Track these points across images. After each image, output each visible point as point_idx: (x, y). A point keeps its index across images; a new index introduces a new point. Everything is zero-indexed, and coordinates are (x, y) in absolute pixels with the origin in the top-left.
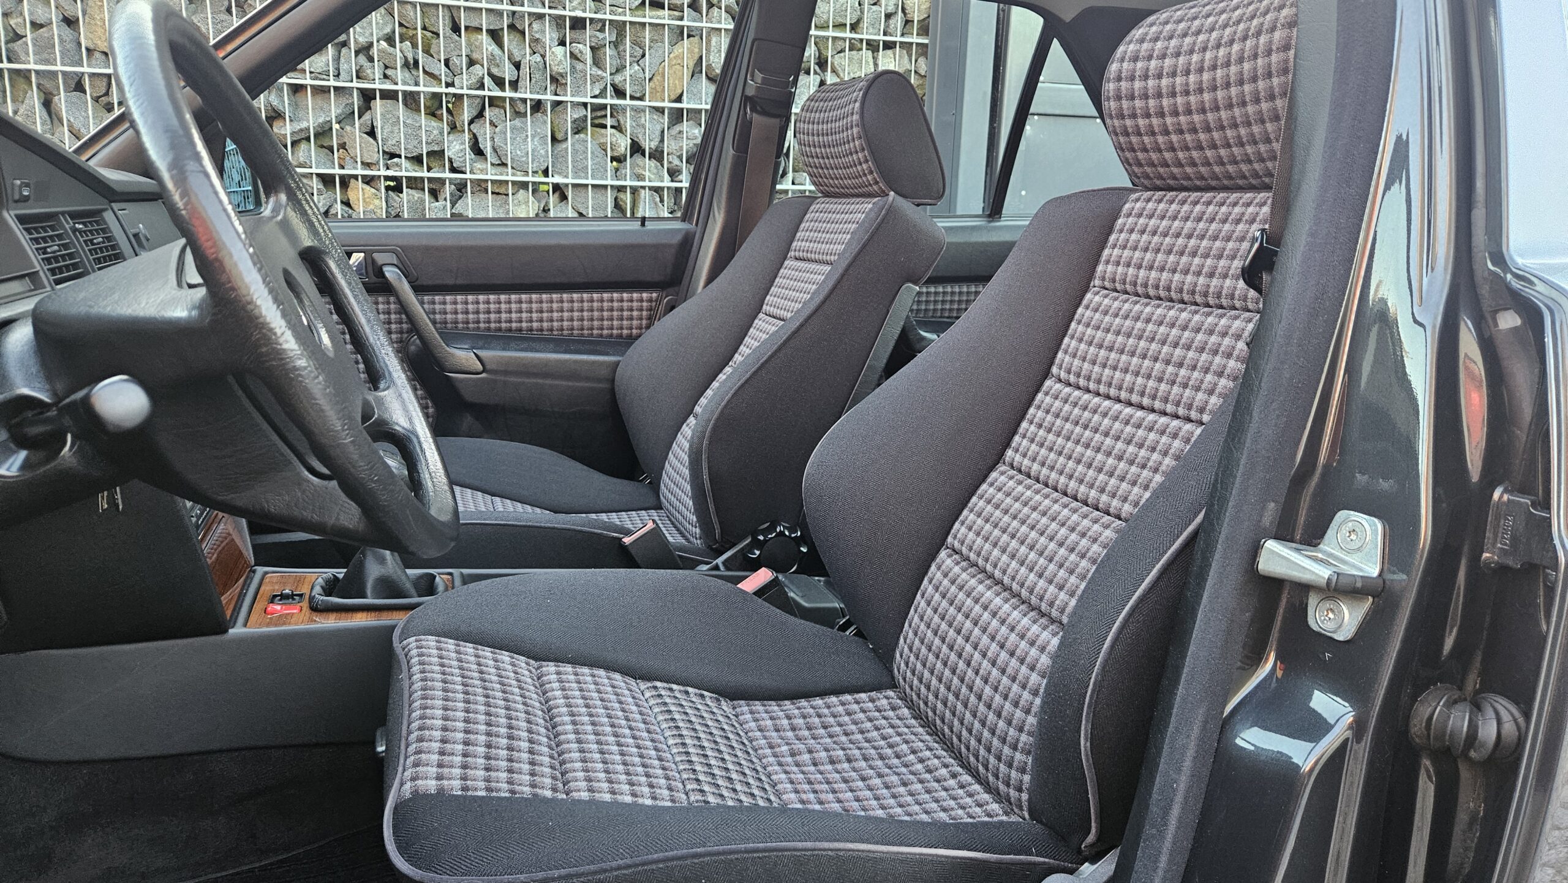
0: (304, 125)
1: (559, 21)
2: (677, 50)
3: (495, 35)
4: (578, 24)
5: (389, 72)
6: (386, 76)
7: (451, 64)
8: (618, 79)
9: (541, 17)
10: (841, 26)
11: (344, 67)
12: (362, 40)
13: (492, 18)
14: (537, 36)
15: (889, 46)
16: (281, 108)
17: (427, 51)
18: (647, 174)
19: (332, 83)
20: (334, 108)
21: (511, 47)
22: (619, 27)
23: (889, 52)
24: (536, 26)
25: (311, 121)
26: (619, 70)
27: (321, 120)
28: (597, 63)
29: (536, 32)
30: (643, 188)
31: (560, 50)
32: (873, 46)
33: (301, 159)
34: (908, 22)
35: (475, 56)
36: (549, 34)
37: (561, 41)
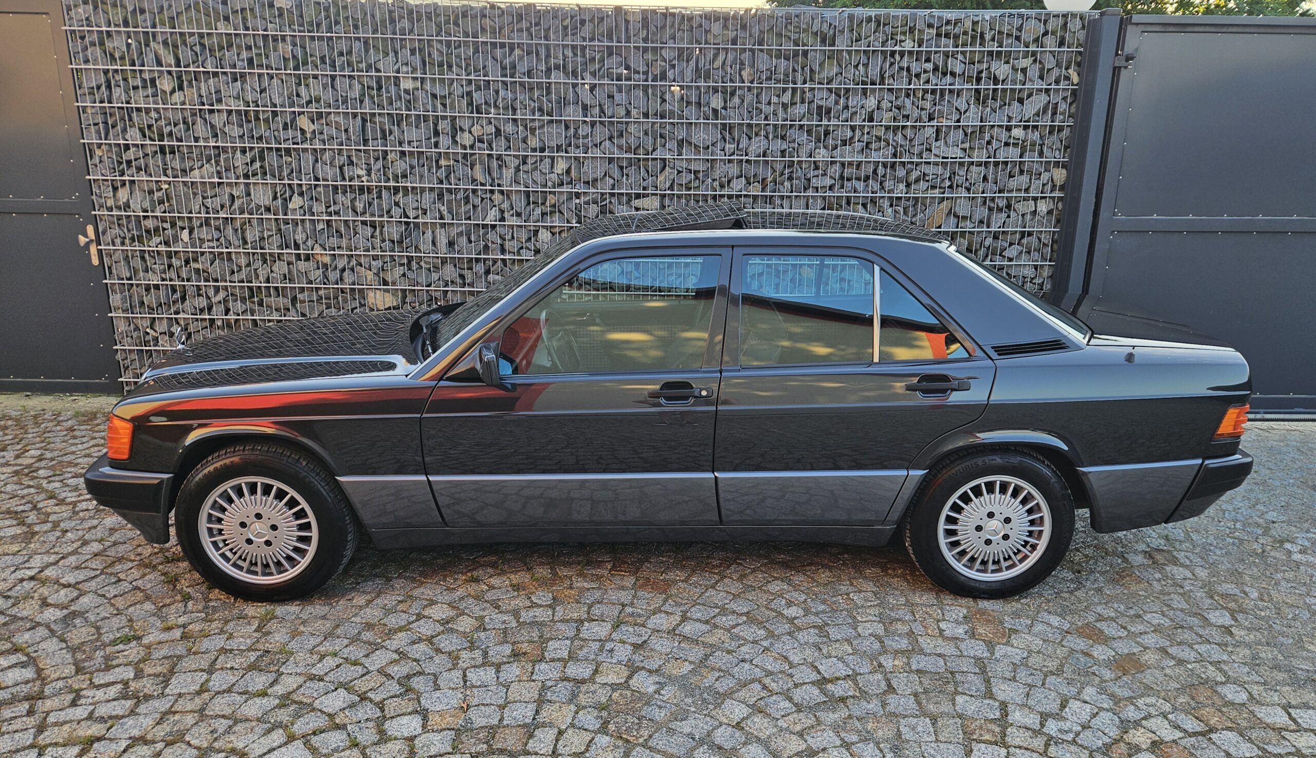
1: (891, 198)
2: (941, 206)
3: (864, 206)
4: (899, 199)
8: (914, 220)
9: (883, 197)
10: (1019, 190)
15: (1042, 198)
22: (916, 199)
23: (1044, 201)
26: (915, 215)
28: (905, 213)
31: (890, 210)
32: (1035, 199)
34: (1054, 186)
36: (886, 204)
37: (891, 206)
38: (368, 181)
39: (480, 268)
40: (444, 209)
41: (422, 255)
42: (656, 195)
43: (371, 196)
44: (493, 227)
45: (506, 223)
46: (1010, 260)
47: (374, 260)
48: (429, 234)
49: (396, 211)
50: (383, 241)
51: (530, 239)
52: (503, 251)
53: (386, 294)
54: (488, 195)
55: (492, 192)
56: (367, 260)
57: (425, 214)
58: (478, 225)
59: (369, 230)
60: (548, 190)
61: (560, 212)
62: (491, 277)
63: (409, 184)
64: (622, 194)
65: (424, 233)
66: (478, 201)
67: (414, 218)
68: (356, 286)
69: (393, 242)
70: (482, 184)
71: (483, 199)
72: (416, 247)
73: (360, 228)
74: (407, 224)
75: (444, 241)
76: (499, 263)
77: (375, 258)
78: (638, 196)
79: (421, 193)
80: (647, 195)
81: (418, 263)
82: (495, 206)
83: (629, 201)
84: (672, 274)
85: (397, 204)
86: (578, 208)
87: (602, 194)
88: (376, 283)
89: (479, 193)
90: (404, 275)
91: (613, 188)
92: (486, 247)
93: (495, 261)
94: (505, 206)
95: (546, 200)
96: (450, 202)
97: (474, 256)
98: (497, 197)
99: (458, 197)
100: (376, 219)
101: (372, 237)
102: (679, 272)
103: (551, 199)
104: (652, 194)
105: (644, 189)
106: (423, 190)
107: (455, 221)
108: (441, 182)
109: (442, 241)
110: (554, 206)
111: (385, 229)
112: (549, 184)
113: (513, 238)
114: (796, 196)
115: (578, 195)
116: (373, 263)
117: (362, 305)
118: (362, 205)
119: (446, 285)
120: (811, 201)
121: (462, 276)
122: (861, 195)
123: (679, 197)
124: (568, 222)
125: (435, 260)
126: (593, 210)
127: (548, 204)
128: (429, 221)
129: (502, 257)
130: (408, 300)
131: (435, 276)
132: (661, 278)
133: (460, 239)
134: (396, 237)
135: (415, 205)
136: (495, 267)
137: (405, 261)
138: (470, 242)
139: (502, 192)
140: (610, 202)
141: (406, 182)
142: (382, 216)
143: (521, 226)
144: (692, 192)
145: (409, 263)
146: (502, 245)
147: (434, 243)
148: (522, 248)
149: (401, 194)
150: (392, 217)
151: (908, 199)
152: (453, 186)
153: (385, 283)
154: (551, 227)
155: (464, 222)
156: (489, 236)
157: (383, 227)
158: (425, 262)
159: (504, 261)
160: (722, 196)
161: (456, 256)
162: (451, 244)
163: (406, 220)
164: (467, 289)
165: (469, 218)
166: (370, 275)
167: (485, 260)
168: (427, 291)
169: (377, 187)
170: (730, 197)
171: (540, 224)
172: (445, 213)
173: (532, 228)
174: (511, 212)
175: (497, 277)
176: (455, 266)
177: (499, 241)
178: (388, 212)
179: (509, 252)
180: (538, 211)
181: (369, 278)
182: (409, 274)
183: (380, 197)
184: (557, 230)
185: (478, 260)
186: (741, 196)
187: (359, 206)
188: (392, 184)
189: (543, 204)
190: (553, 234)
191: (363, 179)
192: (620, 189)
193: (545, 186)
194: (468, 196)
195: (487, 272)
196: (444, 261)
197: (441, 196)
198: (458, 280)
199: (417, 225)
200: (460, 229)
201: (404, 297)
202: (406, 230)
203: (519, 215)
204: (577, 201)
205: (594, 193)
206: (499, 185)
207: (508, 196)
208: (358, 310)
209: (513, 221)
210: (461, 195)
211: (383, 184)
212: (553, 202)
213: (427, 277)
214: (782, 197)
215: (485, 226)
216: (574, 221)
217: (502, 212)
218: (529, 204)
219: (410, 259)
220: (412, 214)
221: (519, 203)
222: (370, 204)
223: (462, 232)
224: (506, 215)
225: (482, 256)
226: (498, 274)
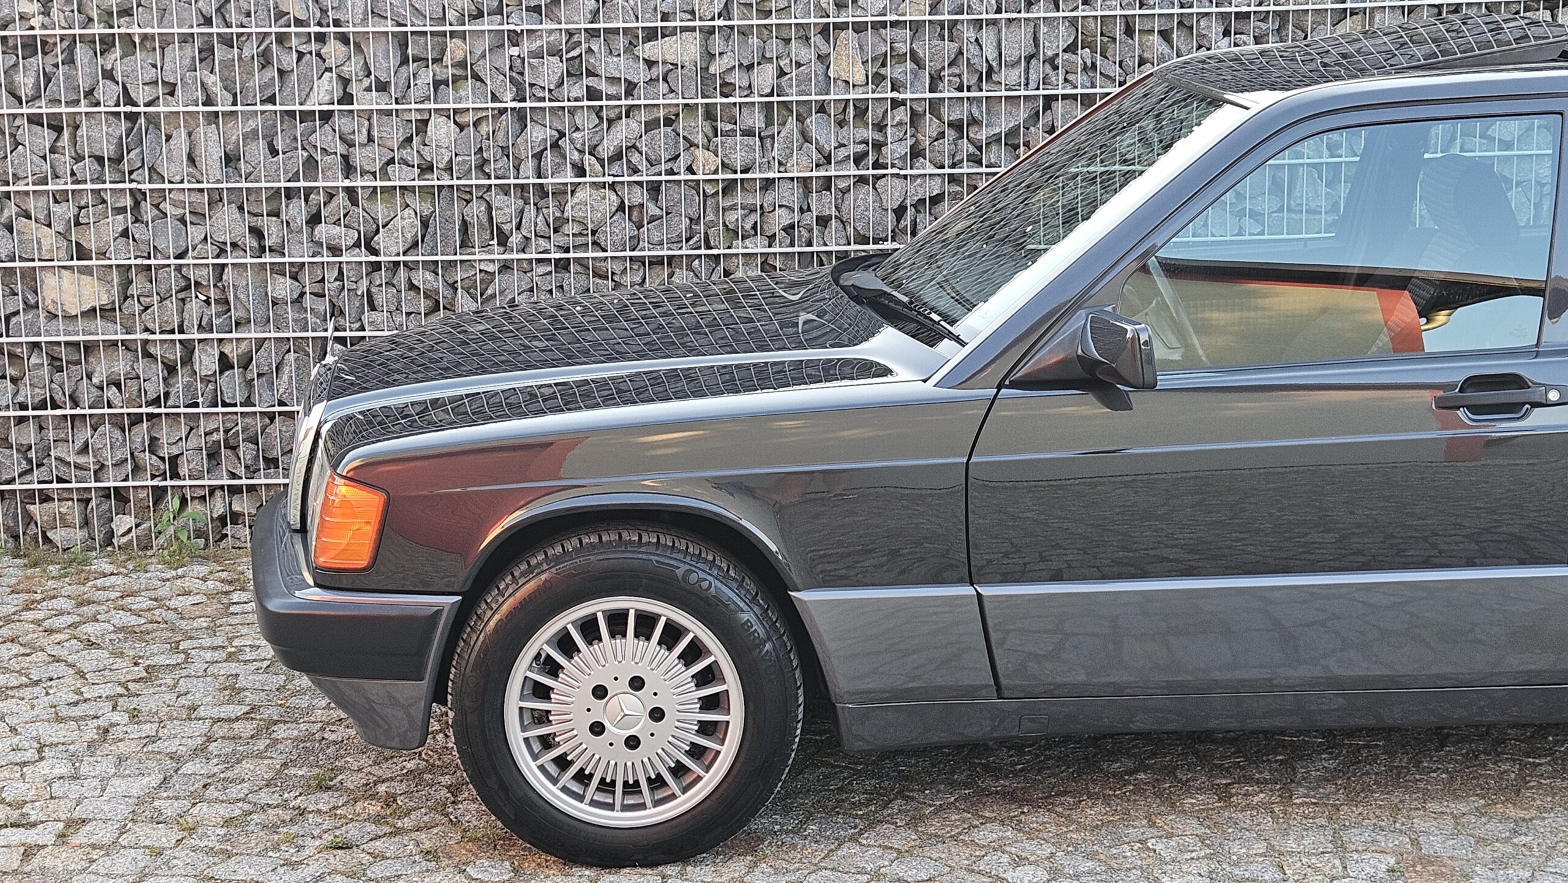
0: (997, 130)
1: (1225, 16)
3: (1165, 35)
4: (1243, 16)
5: (1070, 77)
6: (1066, 80)
7: (1124, 64)
9: (1208, 15)
11: (1033, 77)
12: (1050, 53)
13: (1163, 20)
14: (1204, 32)
16: (980, 118)
17: (1104, 55)
18: (1306, 151)
19: (1023, 93)
20: (1023, 114)
21: (1179, 43)
22: (1283, 16)
24: (1203, 23)
25: (1003, 126)
27: (1011, 125)
29: (1203, 29)
30: (1302, 165)
33: (993, 160)
35: (1146, 55)
36: (1215, 29)
37: (1226, 33)
38: (44, 27)
39: (298, 212)
40: (214, 81)
41: (167, 186)
42: (693, 29)
43: (50, 60)
44: (326, 116)
45: (355, 107)
46: (1507, 145)
47: (56, 201)
48: (180, 141)
49: (107, 92)
50: (79, 158)
51: (409, 140)
52: (349, 169)
53: (86, 279)
54: (314, 47)
55: (321, 38)
56: (42, 202)
57: (172, 94)
58: (291, 114)
59: (47, 136)
60: (448, 28)
61: (477, 77)
62: (323, 231)
63: (135, 30)
64: (616, 31)
65: (169, 138)
66: (289, 60)
67: (147, 105)
68: (17, 264)
69: (100, 160)
70: (299, 23)
71: (301, 55)
72: (152, 169)
73: (26, 133)
74: (132, 117)
75: (218, 153)
76: (342, 199)
77: (59, 198)
78: (651, 35)
79: (163, 49)
80: (673, 32)
81: (157, 206)
82: (330, 70)
83: (632, 46)
84: (734, 207)
85: (109, 75)
86: (517, 68)
87: (570, 34)
88: (63, 254)
89: (294, 42)
90: (125, 233)
91: (595, 16)
92: (311, 164)
93: (330, 196)
94: (353, 68)
95: (443, 52)
96: (228, 65)
97: (283, 184)
98: (333, 50)
99: (246, 53)
100: (63, 109)
101: (53, 150)
102: (750, 201)
103: (455, 50)
104: (684, 29)
105: (665, 17)
106: (166, 41)
107: (239, 108)
108: (208, 22)
109: (212, 152)
110: (462, 64)
111: (83, 131)
112: (451, 15)
113: (370, 139)
114: (1009, 20)
115: (515, 38)
116: (55, 208)
117: (29, 307)
118: (30, 81)
119: (222, 252)
120: (1043, 29)
121: (257, 233)
122: (1157, 11)
123: (744, 32)
124: (495, 98)
125: (196, 197)
126: (552, 69)
127: (448, 59)
128: (181, 109)
129: (347, 183)
130: (133, 290)
131: (195, 233)
132: (711, 217)
133: (252, 146)
134: (107, 150)
135: (151, 74)
136: (333, 205)
137: (128, 202)
138: (274, 152)
139: (344, 39)
140: (590, 50)
141: (130, 25)
142: (77, 102)
143: (389, 113)
144: (773, 21)
145: (137, 204)
146: (345, 158)
147: (191, 160)
148: (391, 161)
149: (118, 52)
150: (98, 104)
151: (1264, 17)
152: (234, 30)
153: (82, 253)
154: (456, 111)
155: (259, 107)
156: (317, 138)
157: (77, 127)
158: (174, 204)
159: (351, 192)
160: (841, 27)
161: (244, 185)
162: (230, 159)
163: (129, 109)
164: (268, 259)
165: (272, 100)
166: (48, 238)
167: (309, 191)
168: (179, 268)
169: (63, 38)
170: (859, 28)
171: (432, 106)
172: (217, 89)
173: (414, 117)
174: (366, 82)
175: (336, 230)
176: (241, 208)
177: (340, 148)
178: (89, 93)
179: (363, 173)
180: (426, 77)
181: (46, 244)
182: (137, 230)
183: (70, 61)
184: (470, 118)
185: (290, 193)
186: (883, 24)
187: (25, 83)
188: (98, 30)
189: (437, 60)
190: (462, 127)
191: (33, 22)
192: (609, 19)
193: (442, 20)
194: (268, 49)
195: (314, 220)
196: (216, 199)
197: (207, 53)
198: (250, 242)
199: (153, 120)
200: (252, 124)
201: (127, 283)
202: (129, 132)
203: (382, 87)
204: (515, 51)
205: (550, 32)
206: (337, 23)
207: (358, 47)
208: (21, 318)
209: (372, 102)
210: (251, 49)
211: (77, 31)
212: (459, 55)
213: (176, 237)
214: (978, 24)
215: (306, 116)
216: (509, 96)
217: (345, 82)
218: (404, 61)
219: (138, 197)
220: (142, 95)
221: (384, 62)
222: (48, 80)
223: (255, 132)
224: (354, 89)
225: (302, 184)
226: (337, 222)
